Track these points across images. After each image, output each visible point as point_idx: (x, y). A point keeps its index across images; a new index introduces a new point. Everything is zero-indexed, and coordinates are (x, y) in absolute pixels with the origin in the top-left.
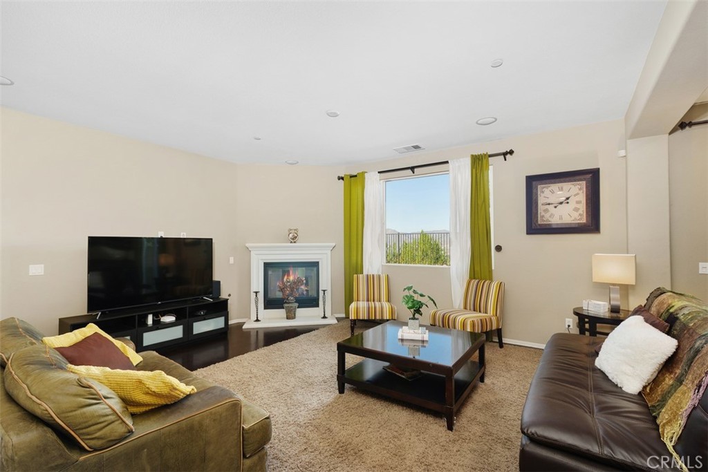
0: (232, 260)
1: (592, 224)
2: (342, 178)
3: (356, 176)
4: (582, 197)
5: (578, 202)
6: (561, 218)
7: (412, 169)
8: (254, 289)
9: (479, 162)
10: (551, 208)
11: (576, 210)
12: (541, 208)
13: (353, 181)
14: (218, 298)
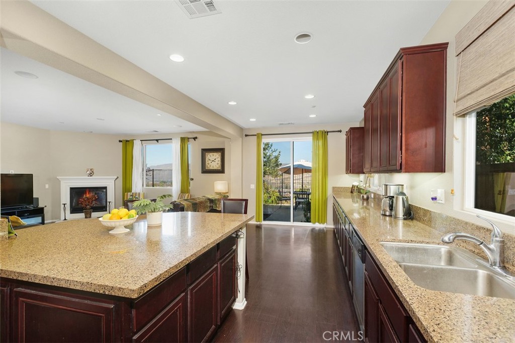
0: (47, 186)
1: (222, 171)
2: (121, 141)
3: (129, 141)
4: (219, 159)
5: (219, 161)
6: (213, 167)
7: (157, 140)
8: (63, 202)
9: (184, 140)
10: (210, 161)
11: (218, 164)
12: (207, 162)
13: (127, 144)
14: (37, 207)
